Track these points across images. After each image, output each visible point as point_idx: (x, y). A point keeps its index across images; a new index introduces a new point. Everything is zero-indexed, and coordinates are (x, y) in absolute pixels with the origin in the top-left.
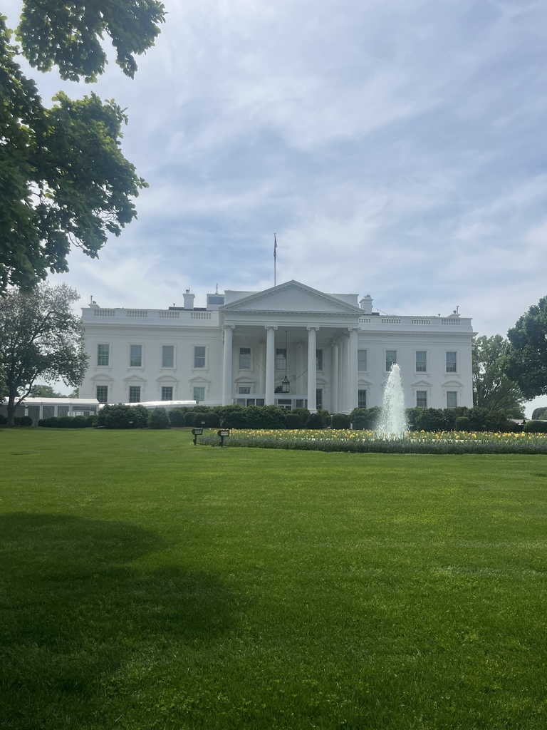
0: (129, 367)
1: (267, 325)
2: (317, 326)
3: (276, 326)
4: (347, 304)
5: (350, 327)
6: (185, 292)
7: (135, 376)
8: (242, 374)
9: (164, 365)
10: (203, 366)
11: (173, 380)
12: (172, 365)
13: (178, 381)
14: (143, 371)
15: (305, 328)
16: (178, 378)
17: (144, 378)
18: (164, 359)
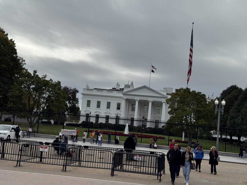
0: (96, 108)
1: (136, 99)
2: (152, 100)
3: (139, 99)
4: (162, 94)
5: (163, 101)
6: (117, 84)
7: (98, 111)
8: (132, 113)
9: (107, 108)
10: (120, 109)
11: (109, 113)
12: (110, 108)
13: (111, 114)
14: (100, 110)
15: (148, 100)
16: (111, 113)
17: (100, 112)
18: (107, 106)
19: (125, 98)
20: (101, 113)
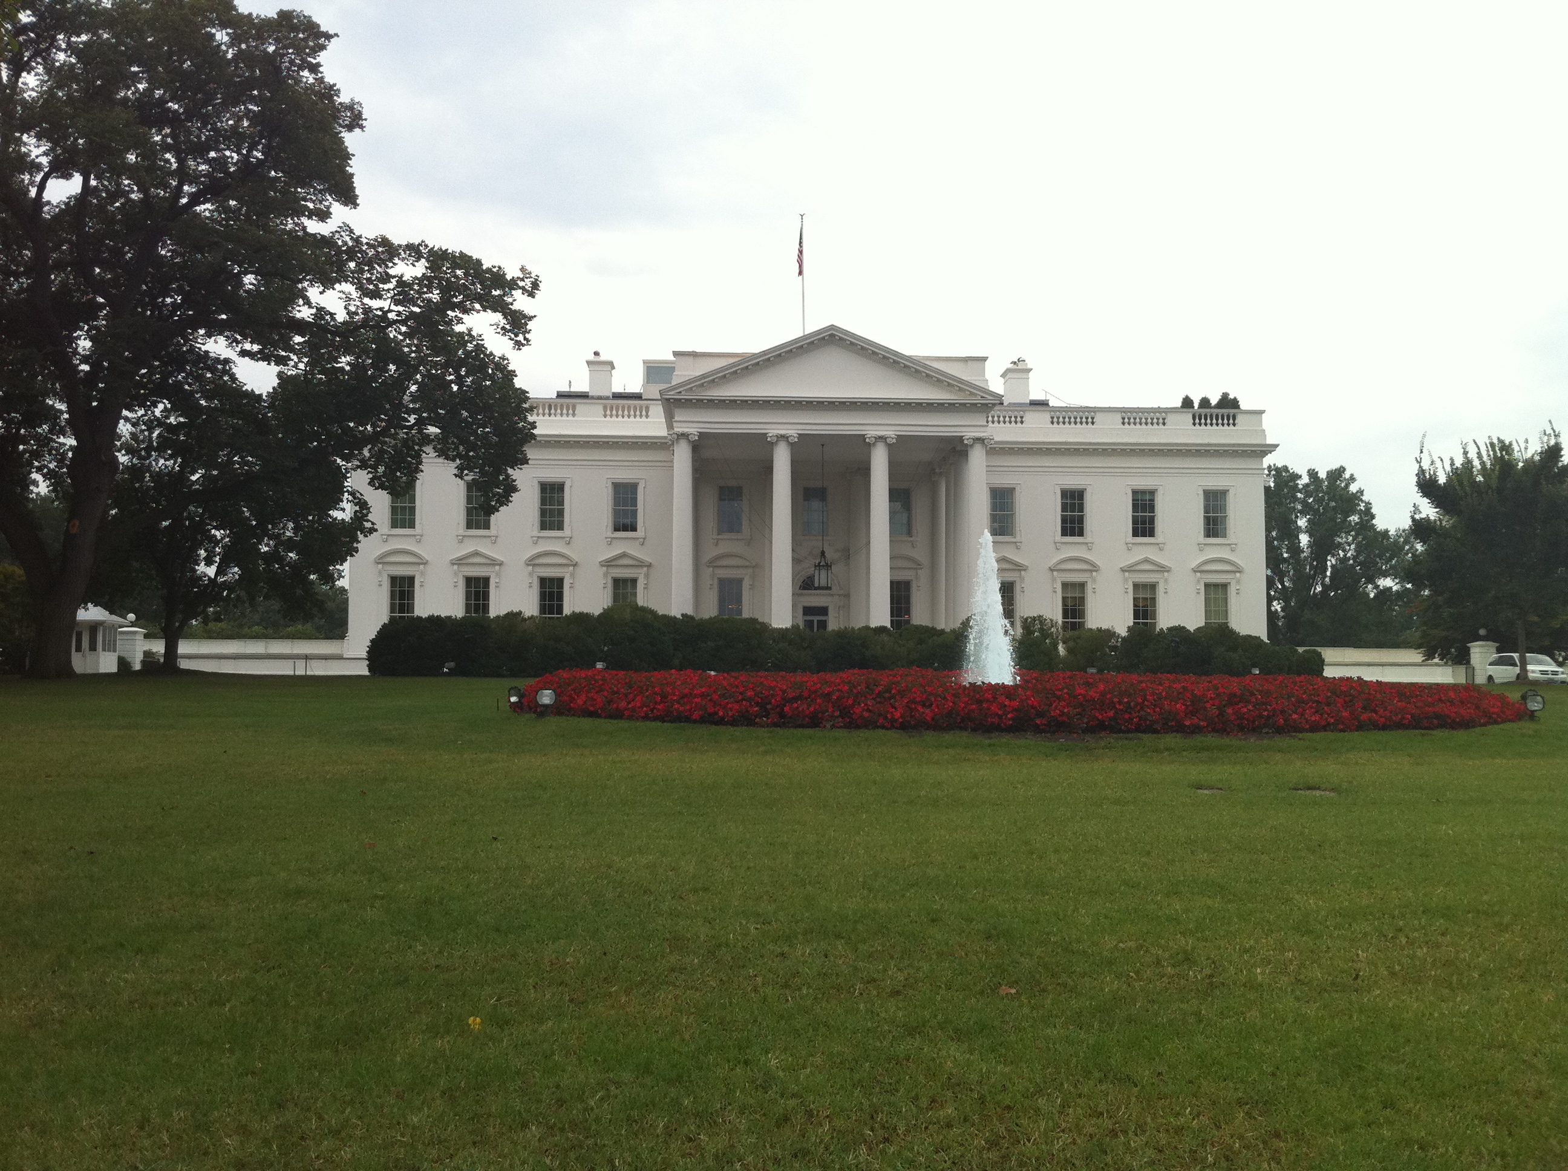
0: (462, 530)
1: (771, 432)
4: (961, 381)
5: (969, 434)
7: (476, 554)
8: (723, 548)
9: (544, 526)
10: (634, 529)
11: (565, 561)
12: (560, 527)
13: (575, 565)
14: (494, 540)
15: (863, 437)
16: (575, 557)
17: (497, 556)
18: (543, 513)
20: (501, 564)
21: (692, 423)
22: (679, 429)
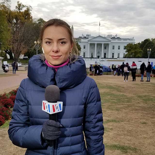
1: (95, 43)
2: (104, 43)
3: (97, 43)
4: (109, 39)
5: (109, 43)
15: (101, 43)
19: (90, 43)
21: (90, 42)
22: (89, 43)
